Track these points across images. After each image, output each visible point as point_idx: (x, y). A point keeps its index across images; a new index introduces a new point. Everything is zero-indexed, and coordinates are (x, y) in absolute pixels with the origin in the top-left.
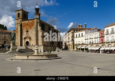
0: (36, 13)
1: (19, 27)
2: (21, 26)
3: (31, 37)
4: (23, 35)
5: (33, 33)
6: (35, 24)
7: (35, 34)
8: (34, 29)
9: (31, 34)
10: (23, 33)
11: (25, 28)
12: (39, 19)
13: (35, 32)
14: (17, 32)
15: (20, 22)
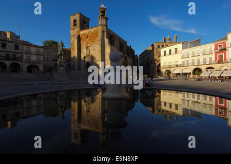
0: (102, 16)
1: (76, 41)
2: (79, 38)
3: (93, 56)
4: (82, 53)
5: (97, 49)
6: (100, 34)
7: (100, 50)
8: (98, 42)
9: (94, 51)
10: (82, 51)
11: (85, 42)
12: (106, 25)
13: (100, 47)
14: (74, 49)
15: (78, 32)
